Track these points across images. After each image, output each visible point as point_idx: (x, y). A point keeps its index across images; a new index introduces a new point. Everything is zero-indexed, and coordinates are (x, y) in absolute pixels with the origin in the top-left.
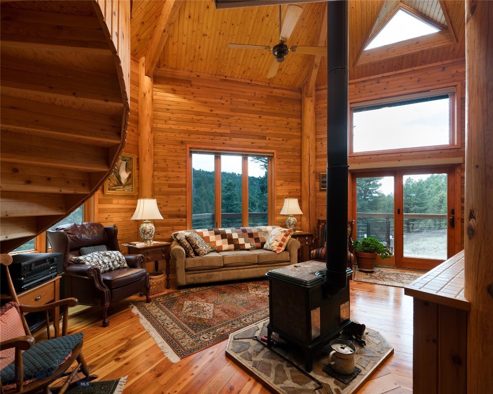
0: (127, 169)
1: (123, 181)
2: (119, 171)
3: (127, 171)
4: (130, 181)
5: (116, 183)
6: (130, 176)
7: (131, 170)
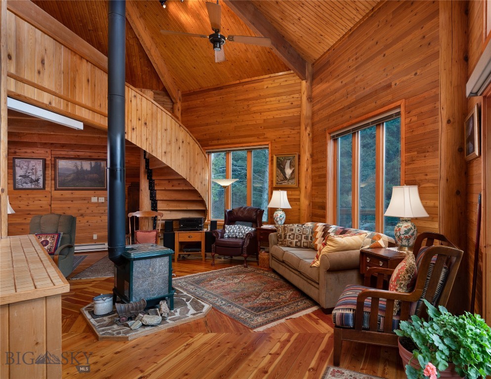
0: (291, 166)
1: (288, 177)
2: (284, 168)
3: (290, 168)
4: (293, 176)
5: (282, 179)
6: (293, 172)
7: (294, 166)
